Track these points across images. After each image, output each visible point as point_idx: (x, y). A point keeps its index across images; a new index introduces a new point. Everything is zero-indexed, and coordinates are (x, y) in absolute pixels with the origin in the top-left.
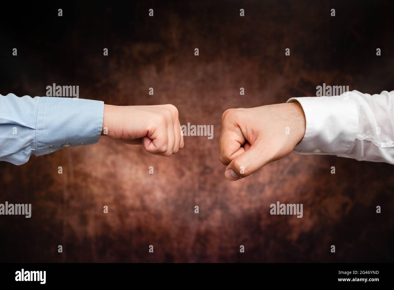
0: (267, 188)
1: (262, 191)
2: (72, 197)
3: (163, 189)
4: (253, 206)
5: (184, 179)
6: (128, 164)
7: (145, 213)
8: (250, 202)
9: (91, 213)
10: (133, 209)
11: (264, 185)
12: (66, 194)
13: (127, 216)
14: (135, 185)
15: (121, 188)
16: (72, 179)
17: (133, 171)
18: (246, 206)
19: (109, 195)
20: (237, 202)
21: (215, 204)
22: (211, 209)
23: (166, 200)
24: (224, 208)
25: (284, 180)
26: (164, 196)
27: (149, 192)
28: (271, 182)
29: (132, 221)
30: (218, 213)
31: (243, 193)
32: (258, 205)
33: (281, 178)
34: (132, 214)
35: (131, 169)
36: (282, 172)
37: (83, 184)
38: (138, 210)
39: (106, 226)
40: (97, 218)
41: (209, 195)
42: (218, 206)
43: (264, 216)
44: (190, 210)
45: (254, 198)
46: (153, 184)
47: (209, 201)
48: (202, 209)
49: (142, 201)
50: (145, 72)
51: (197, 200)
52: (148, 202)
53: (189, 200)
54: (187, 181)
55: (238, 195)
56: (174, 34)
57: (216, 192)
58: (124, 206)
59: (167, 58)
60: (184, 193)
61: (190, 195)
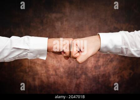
0: (101, 67)
1: (100, 68)
2: (30, 71)
3: (63, 68)
4: (96, 74)
5: (71, 64)
6: (50, 59)
7: (57, 76)
8: (95, 72)
9: (37, 77)
10: (52, 75)
11: (100, 66)
12: (27, 70)
13: (50, 77)
14: (53, 66)
15: (48, 67)
16: (30, 64)
17: (52, 61)
18: (94, 74)
19: (43, 70)
20: (91, 72)
21: (82, 73)
22: (81, 75)
23: (64, 72)
24: (86, 74)
25: (108, 64)
26: (64, 70)
27: (58, 69)
28: (103, 65)
29: (52, 79)
30: (84, 76)
31: (93, 69)
32: (98, 73)
33: (107, 63)
34: (52, 77)
35: (51, 60)
36: (107, 61)
37: (34, 66)
38: (54, 75)
39: (42, 81)
40: (39, 78)
41: (80, 70)
42: (84, 74)
43: (101, 77)
44: (73, 75)
45: (97, 71)
46: (60, 66)
47: (80, 72)
48: (78, 75)
49: (56, 72)
50: (57, 24)
51: (76, 72)
52: (58, 73)
53: (73, 72)
54: (72, 65)
55: (91, 70)
56: (67, 10)
57: (83, 69)
58: (49, 74)
59: (65, 19)
60: (71, 69)
61: (73, 70)
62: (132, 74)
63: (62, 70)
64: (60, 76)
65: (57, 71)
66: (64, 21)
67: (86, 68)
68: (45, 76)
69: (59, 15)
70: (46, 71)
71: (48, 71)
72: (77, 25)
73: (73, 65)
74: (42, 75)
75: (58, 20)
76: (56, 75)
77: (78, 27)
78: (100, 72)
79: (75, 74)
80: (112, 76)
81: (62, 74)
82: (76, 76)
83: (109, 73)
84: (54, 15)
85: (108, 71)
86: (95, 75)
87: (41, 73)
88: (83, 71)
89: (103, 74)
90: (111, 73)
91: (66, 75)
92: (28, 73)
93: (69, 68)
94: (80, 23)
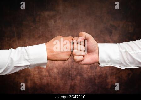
1: (96, 68)
3: (57, 68)
4: (92, 74)
7: (50, 78)
8: (91, 73)
9: (29, 78)
10: (45, 76)
13: (43, 79)
18: (90, 74)
19: (36, 71)
20: (86, 73)
21: (77, 74)
22: (76, 76)
23: (58, 72)
24: (81, 75)
26: (58, 71)
27: (52, 69)
29: (45, 81)
30: (79, 77)
31: (88, 69)
32: (94, 74)
34: (45, 78)
38: (47, 76)
39: (35, 83)
40: (31, 80)
41: (75, 70)
42: (79, 75)
43: (97, 78)
44: (68, 76)
45: (93, 71)
46: (53, 66)
47: (75, 73)
48: (72, 76)
49: (49, 73)
50: (50, 23)
51: (70, 72)
52: (51, 74)
53: (68, 72)
54: (66, 65)
55: (86, 70)
56: (61, 8)
57: (78, 69)
58: (42, 75)
59: (58, 17)
60: (65, 70)
61: (68, 70)
62: (131, 75)
63: (55, 70)
64: (53, 77)
65: (50, 71)
66: (58, 19)
67: (82, 68)
68: (37, 77)
69: (52, 13)
70: (38, 72)
71: (42, 71)
72: (71, 23)
73: (68, 65)
74: (35, 76)
75: (51, 18)
76: (50, 76)
77: (72, 25)
78: (96, 72)
79: (69, 76)
80: (109, 77)
81: (55, 75)
82: (70, 77)
83: (106, 73)
84: (47, 13)
85: (105, 72)
86: (91, 76)
87: (34, 74)
88: (78, 71)
89: (100, 75)
90: (108, 74)
91: (60, 76)
92: (20, 74)
93: (63, 69)
94: (75, 21)
